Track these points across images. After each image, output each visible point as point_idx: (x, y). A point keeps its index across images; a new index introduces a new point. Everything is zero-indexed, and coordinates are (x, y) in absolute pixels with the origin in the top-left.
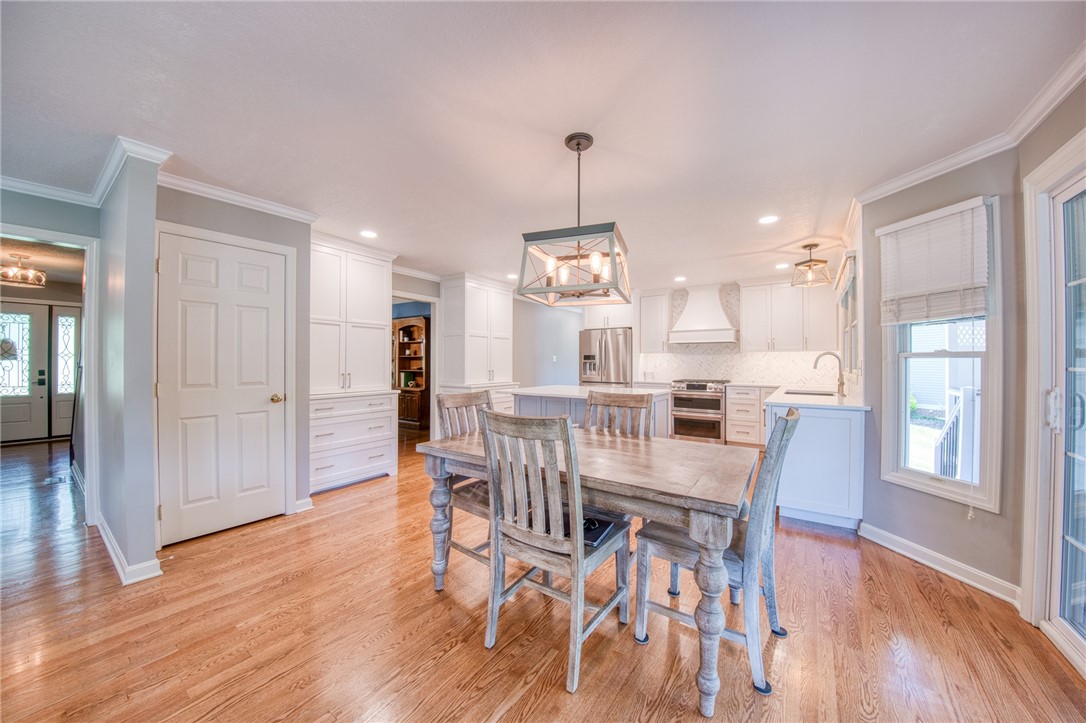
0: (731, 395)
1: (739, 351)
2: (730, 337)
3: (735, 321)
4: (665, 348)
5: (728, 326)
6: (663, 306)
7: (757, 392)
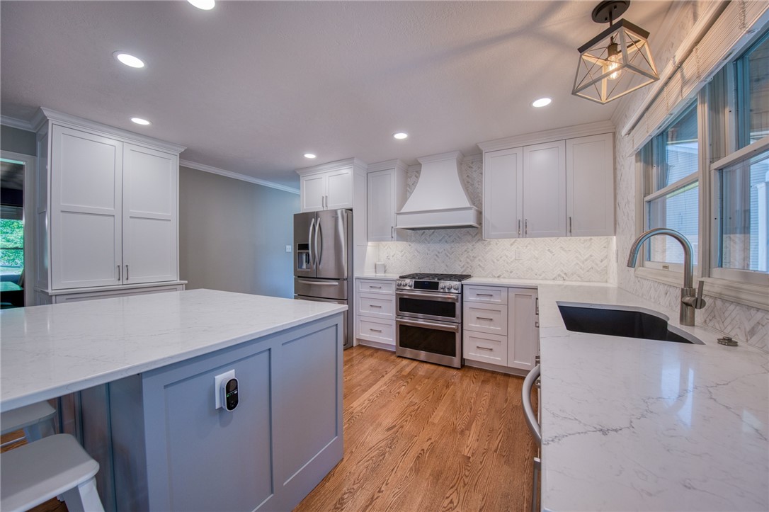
0: (470, 297)
1: (481, 239)
2: (470, 219)
3: (476, 199)
4: (395, 235)
5: (467, 204)
6: (393, 182)
7: (504, 294)
